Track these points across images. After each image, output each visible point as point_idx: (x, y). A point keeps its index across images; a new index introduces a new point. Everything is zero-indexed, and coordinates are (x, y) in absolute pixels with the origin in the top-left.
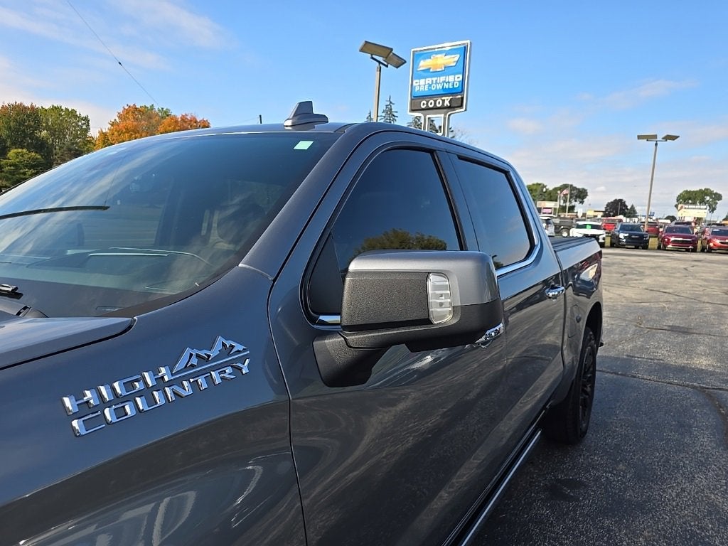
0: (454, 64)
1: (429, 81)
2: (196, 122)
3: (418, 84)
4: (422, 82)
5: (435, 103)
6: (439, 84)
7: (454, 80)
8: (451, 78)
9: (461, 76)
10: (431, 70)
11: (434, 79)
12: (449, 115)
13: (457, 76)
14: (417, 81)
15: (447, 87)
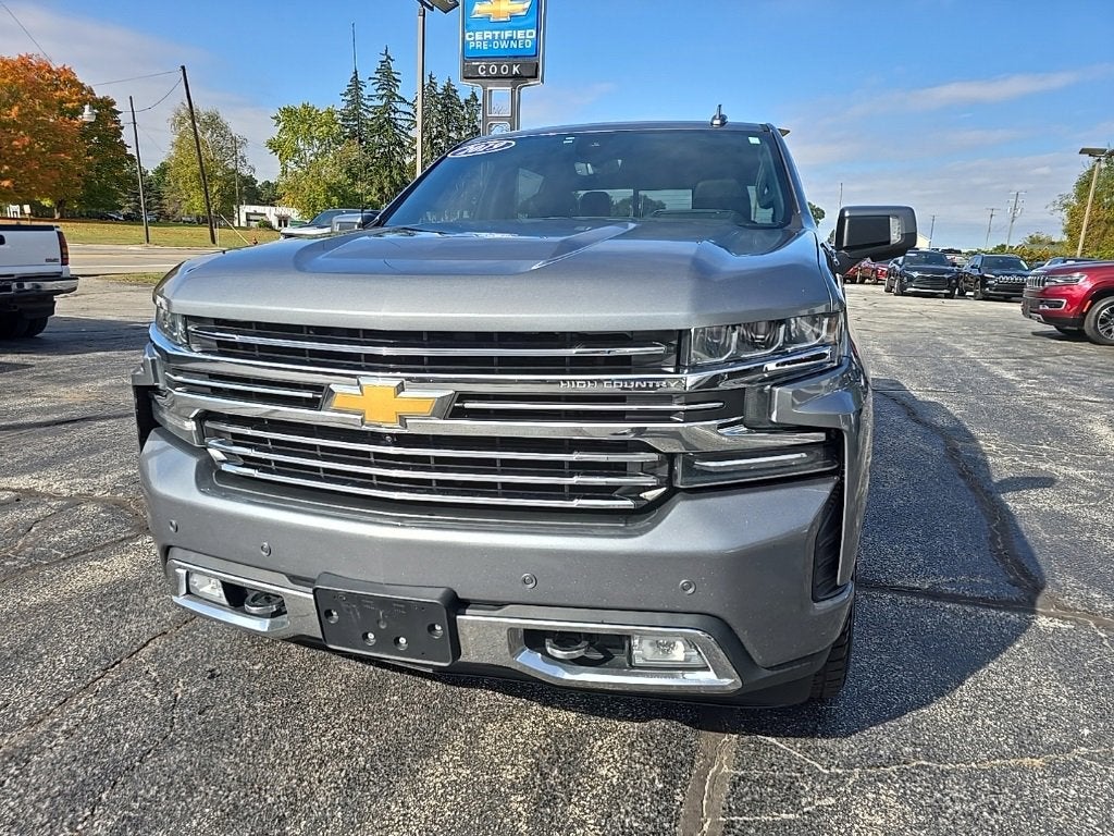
0: (524, 13)
1: (488, 35)
2: (50, 71)
3: (472, 39)
4: (478, 36)
5: (499, 69)
6: (503, 39)
7: (526, 36)
8: (520, 34)
9: (534, 32)
10: (492, 19)
11: (497, 33)
12: (520, 89)
13: (528, 31)
14: (472, 34)
15: (515, 46)
